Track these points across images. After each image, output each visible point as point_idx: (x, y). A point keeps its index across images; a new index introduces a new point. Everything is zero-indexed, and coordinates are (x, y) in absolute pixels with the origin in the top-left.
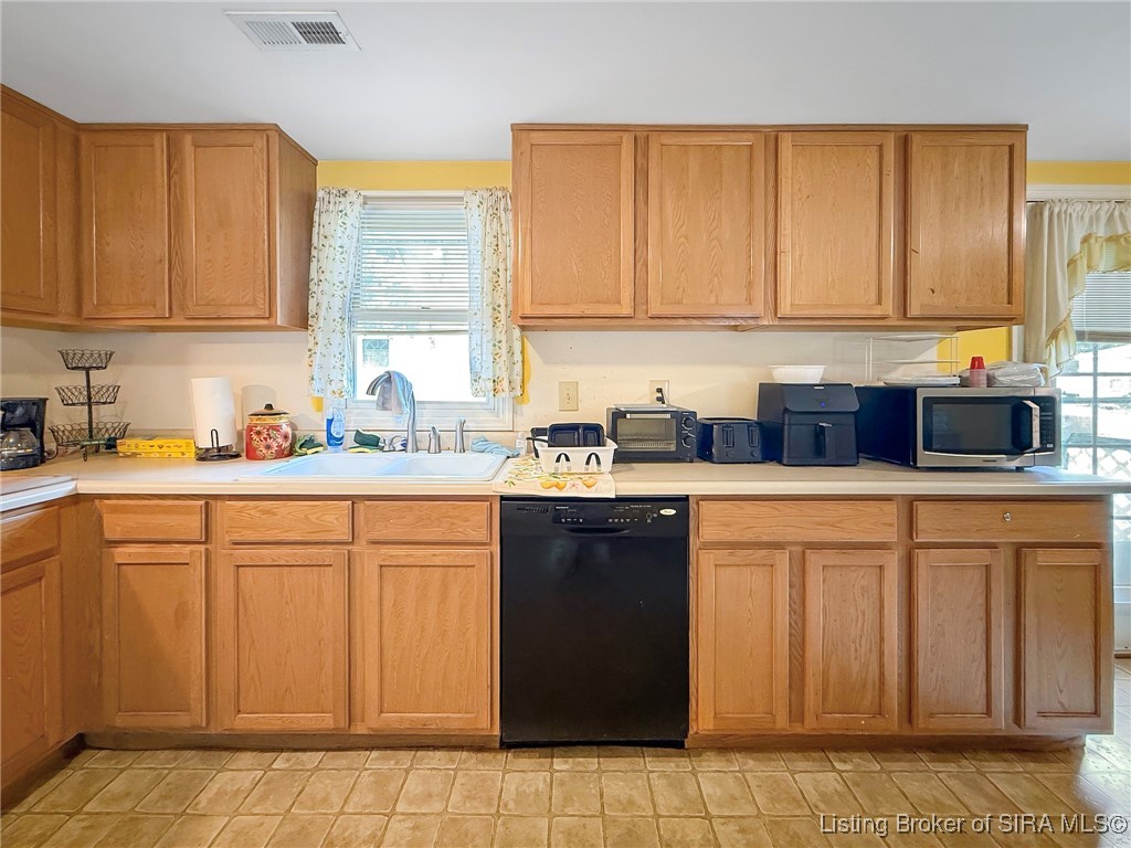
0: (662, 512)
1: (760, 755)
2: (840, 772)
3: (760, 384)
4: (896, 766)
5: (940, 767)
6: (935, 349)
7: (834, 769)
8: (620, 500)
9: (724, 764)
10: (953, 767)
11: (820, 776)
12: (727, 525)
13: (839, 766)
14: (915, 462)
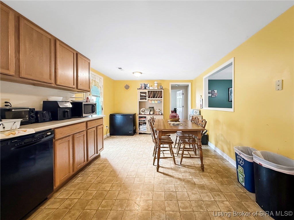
0: (48, 134)
1: (65, 185)
2: (80, 176)
3: (43, 101)
4: (85, 170)
5: (90, 166)
6: (74, 95)
7: (79, 177)
8: (37, 133)
9: (59, 192)
10: (91, 165)
11: (78, 179)
12: (61, 134)
13: (79, 176)
14: (82, 116)
